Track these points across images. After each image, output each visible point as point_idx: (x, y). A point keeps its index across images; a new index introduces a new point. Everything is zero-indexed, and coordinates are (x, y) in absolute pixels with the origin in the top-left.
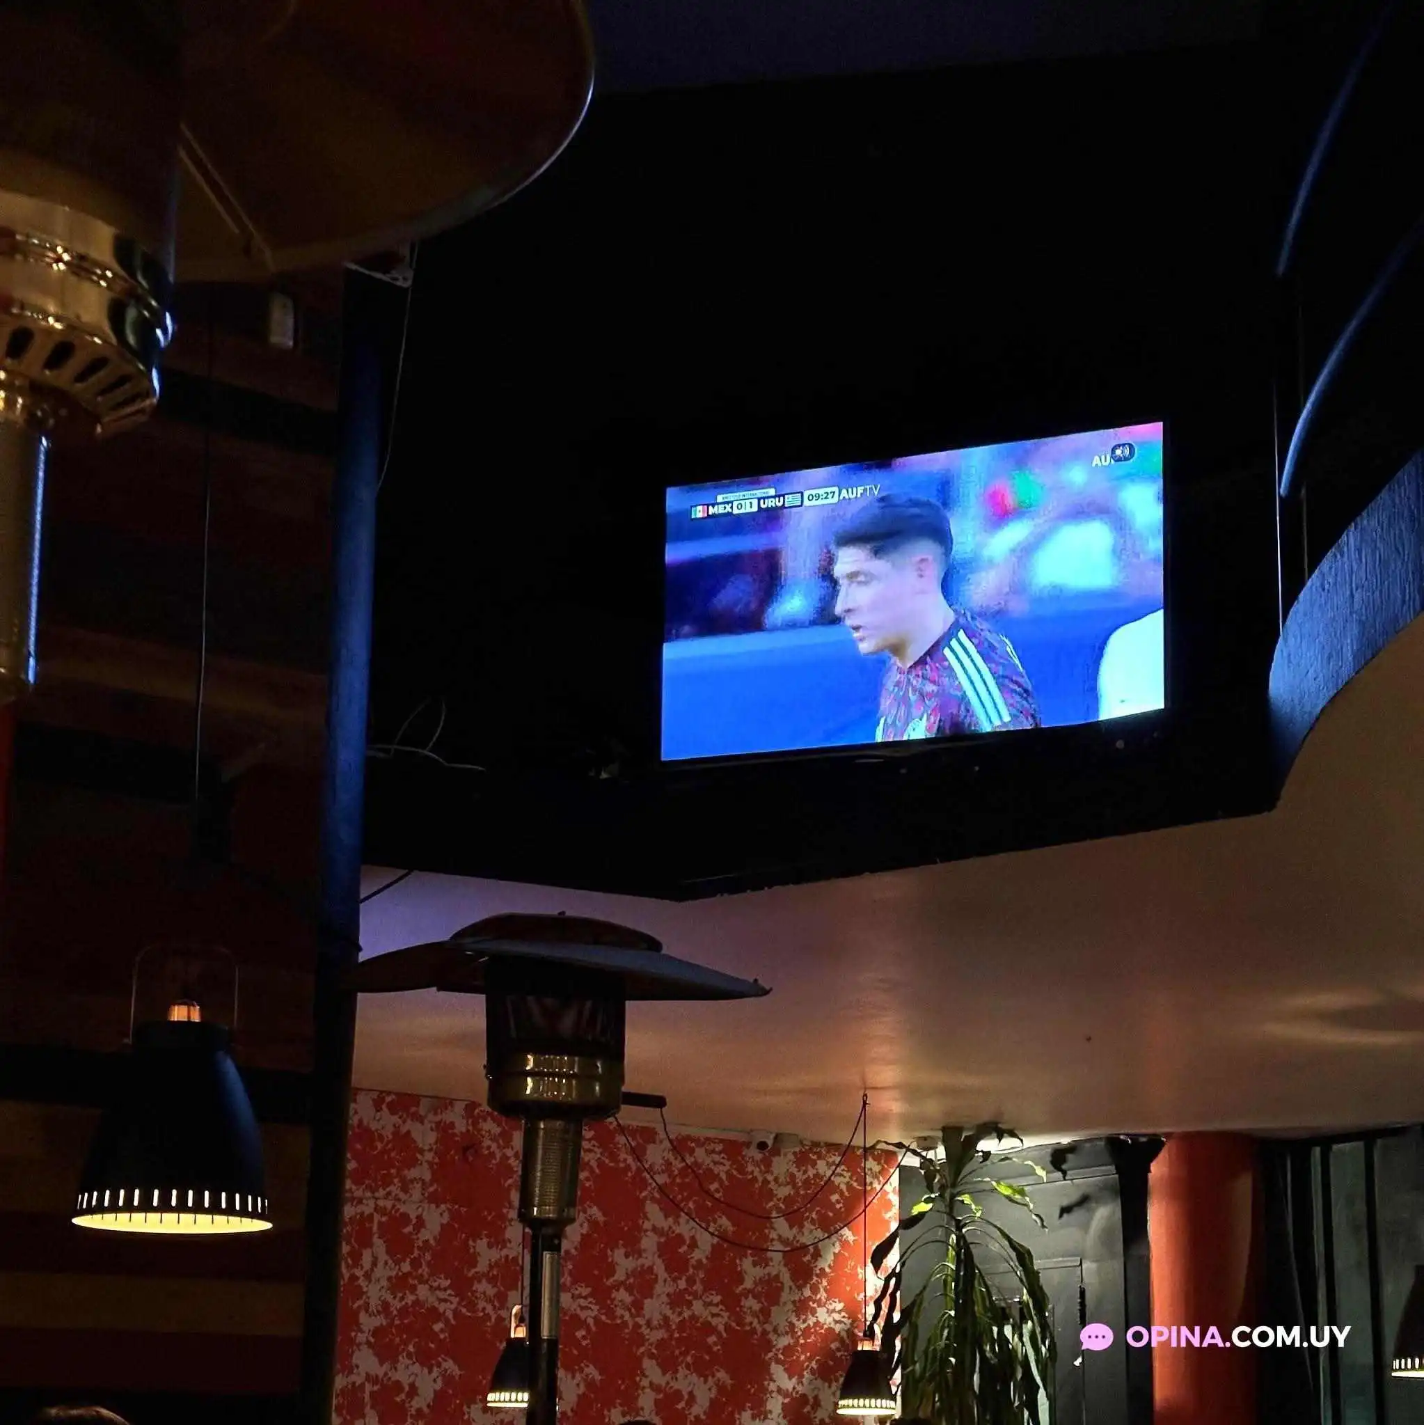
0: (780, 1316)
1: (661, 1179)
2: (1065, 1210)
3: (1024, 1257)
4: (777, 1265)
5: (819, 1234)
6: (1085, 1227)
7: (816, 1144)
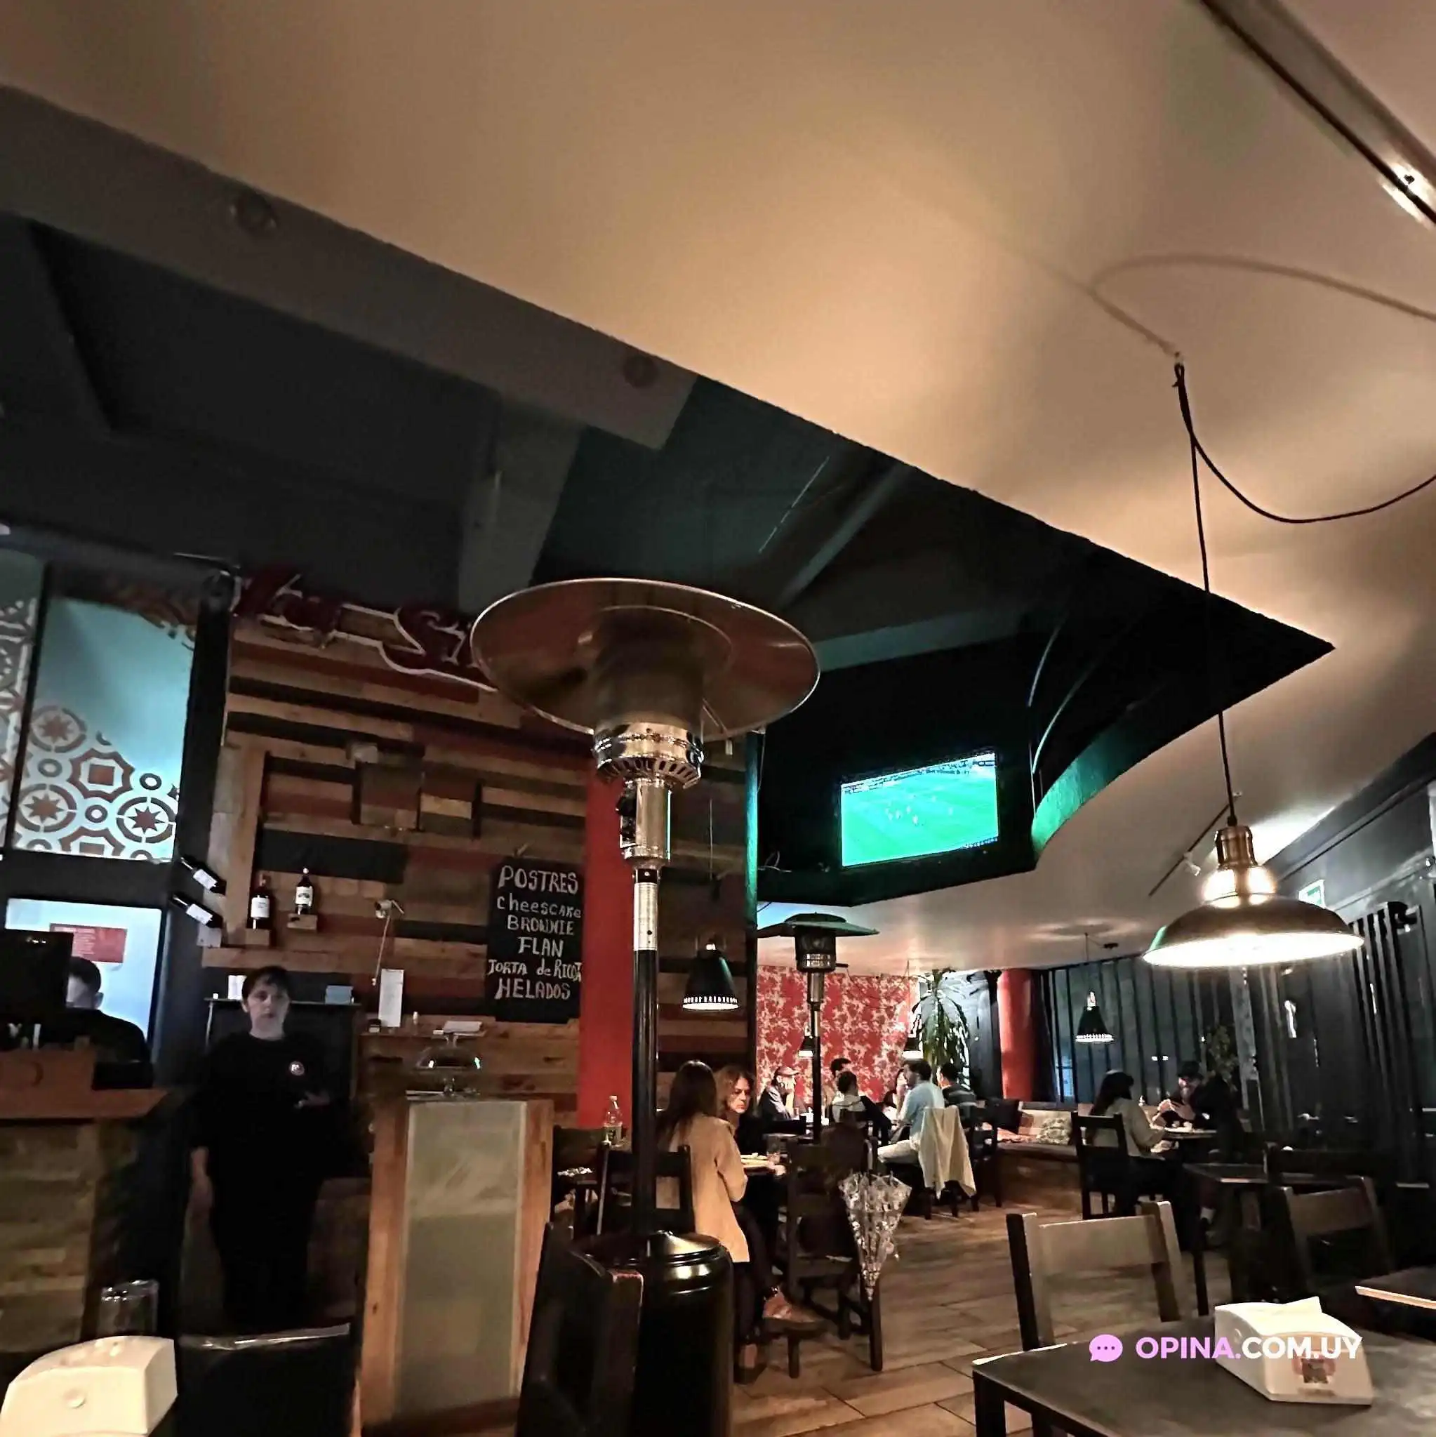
0: (885, 1028)
1: (847, 988)
2: (972, 993)
3: (959, 1008)
4: (883, 1013)
5: (896, 1003)
6: (978, 997)
7: (893, 976)
